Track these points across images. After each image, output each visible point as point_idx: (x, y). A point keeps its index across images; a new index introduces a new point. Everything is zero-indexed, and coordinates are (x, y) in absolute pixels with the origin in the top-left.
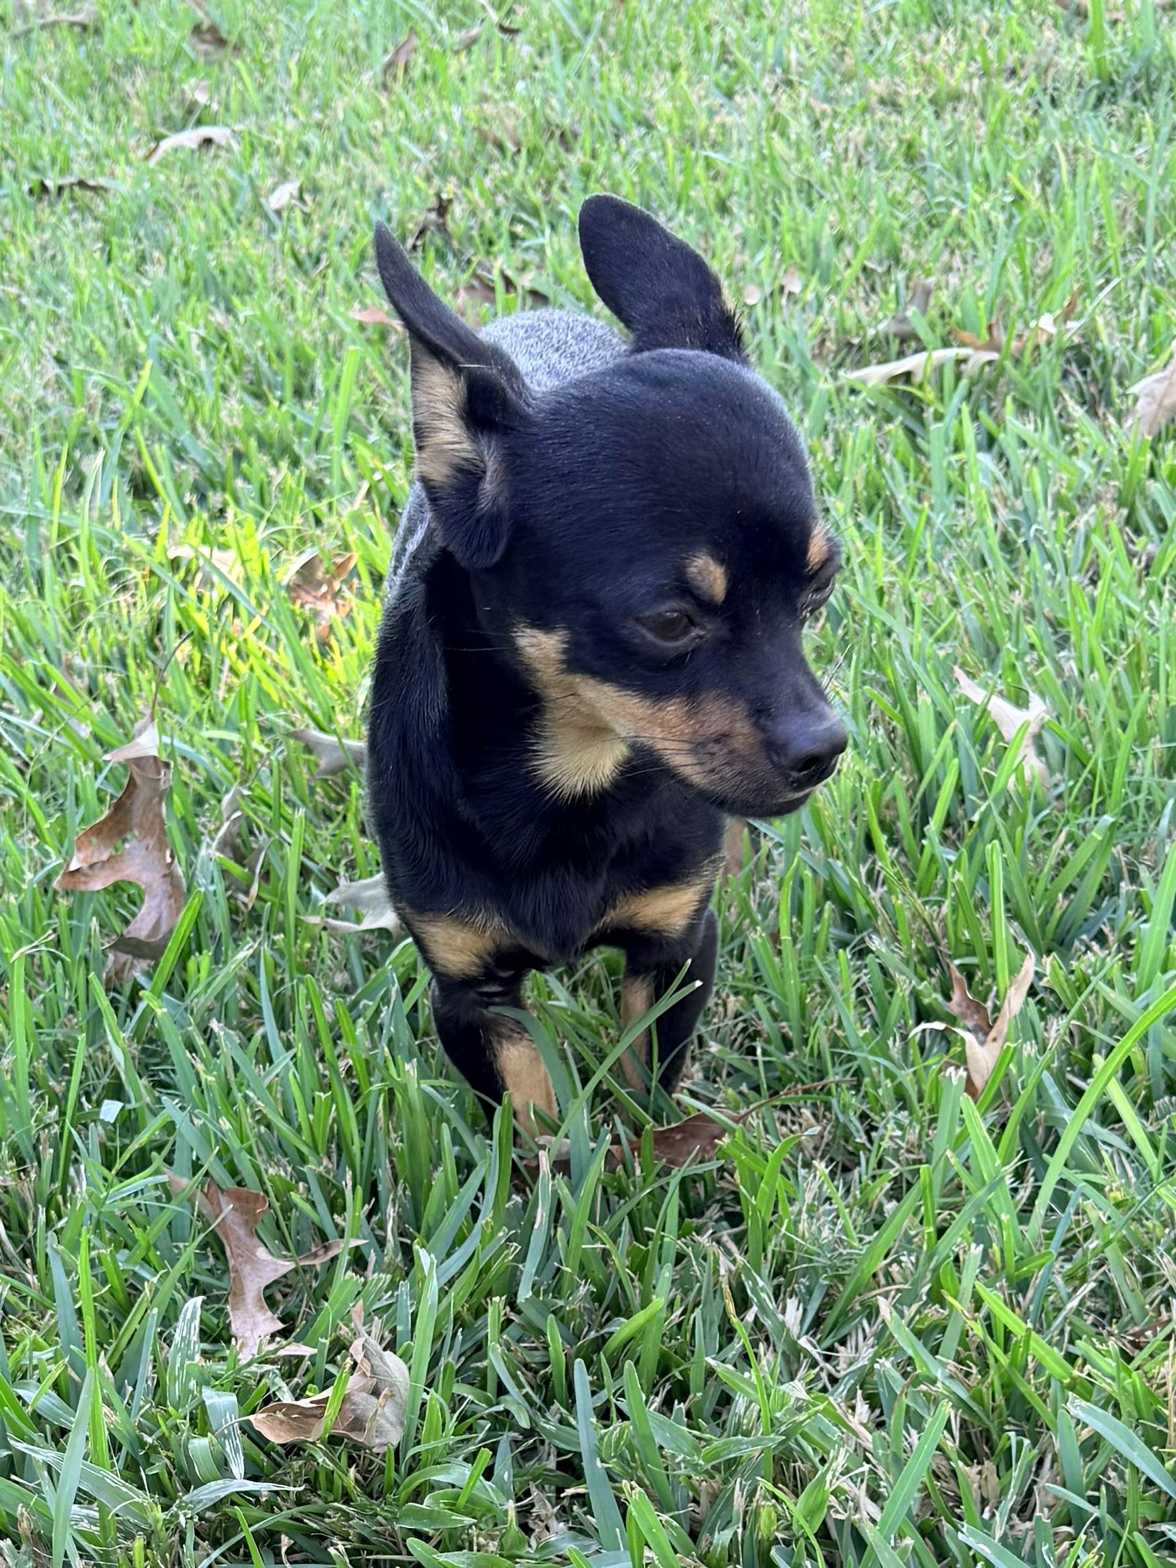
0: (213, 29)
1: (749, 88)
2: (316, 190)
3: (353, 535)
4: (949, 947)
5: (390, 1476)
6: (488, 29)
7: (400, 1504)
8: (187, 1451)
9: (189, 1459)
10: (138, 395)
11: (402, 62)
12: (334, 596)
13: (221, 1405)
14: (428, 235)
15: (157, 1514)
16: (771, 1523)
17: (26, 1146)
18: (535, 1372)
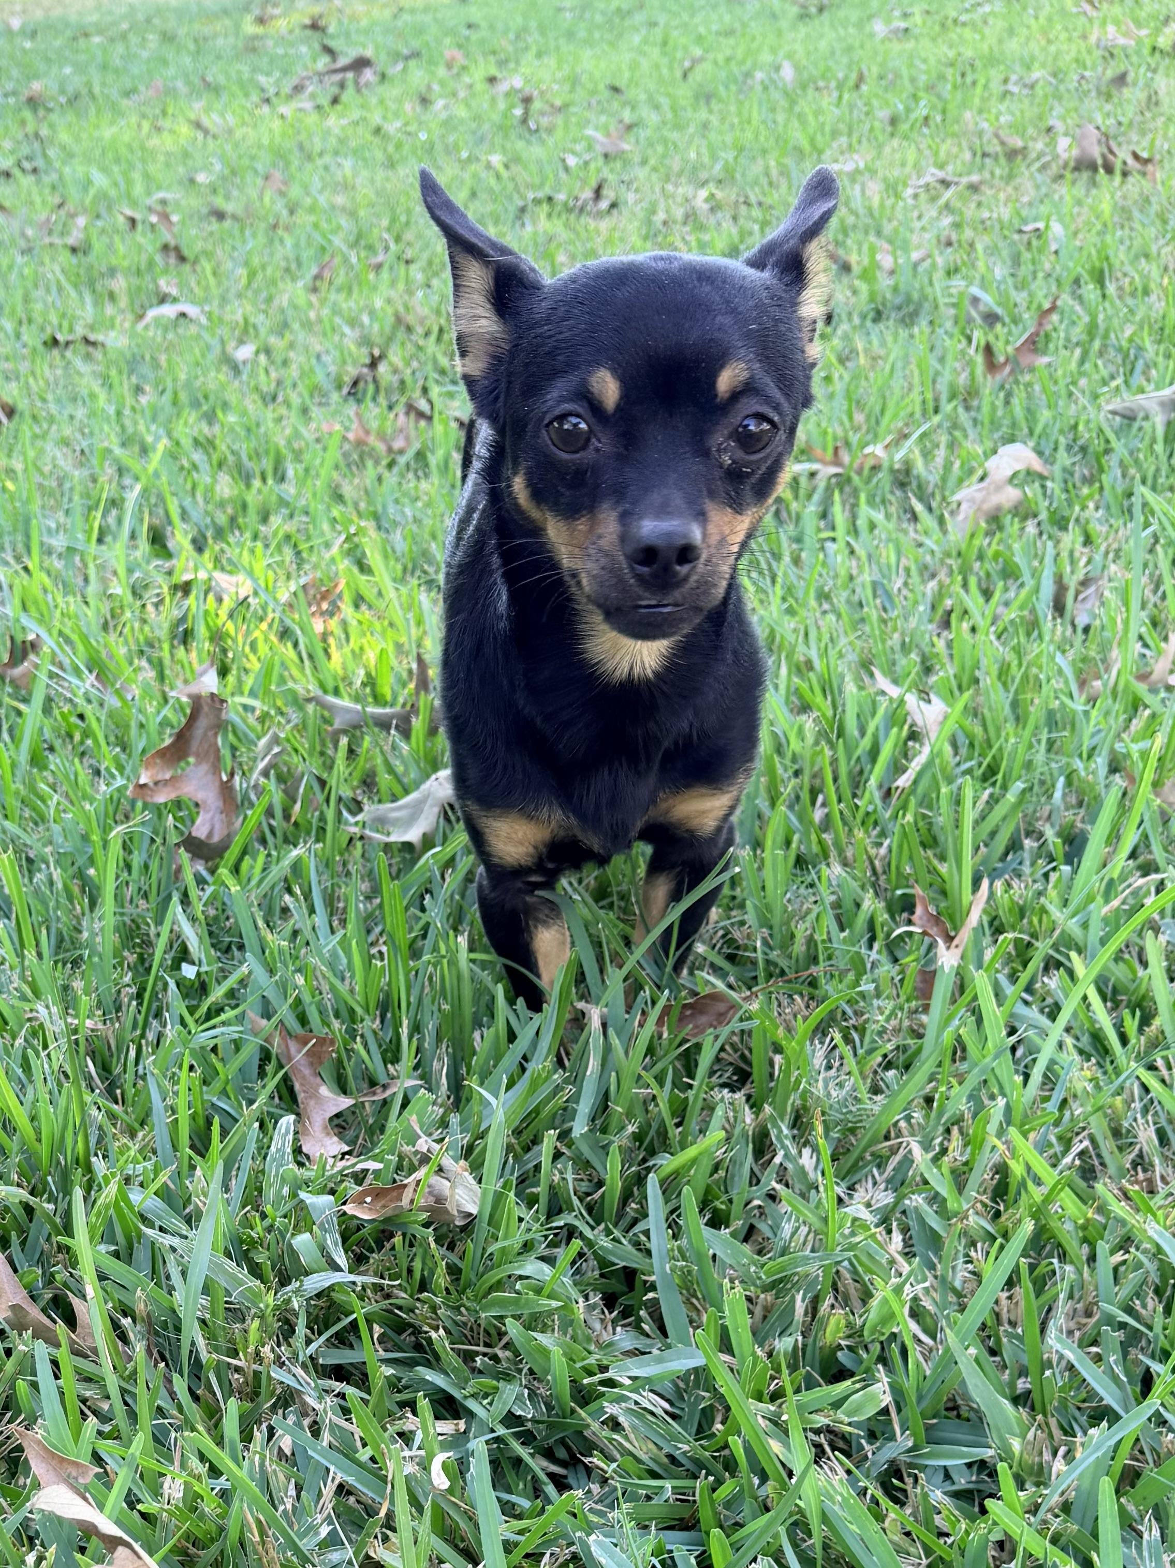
0: (177, 249)
2: (268, 352)
3: (344, 565)
4: (888, 881)
5: (468, 1274)
6: (389, 258)
7: (478, 1299)
8: (290, 1245)
9: (293, 1253)
10: (151, 469)
11: (327, 274)
12: (322, 614)
13: (320, 1203)
14: (361, 385)
15: (270, 1299)
16: (838, 1330)
17: (108, 1000)
18: (581, 1200)
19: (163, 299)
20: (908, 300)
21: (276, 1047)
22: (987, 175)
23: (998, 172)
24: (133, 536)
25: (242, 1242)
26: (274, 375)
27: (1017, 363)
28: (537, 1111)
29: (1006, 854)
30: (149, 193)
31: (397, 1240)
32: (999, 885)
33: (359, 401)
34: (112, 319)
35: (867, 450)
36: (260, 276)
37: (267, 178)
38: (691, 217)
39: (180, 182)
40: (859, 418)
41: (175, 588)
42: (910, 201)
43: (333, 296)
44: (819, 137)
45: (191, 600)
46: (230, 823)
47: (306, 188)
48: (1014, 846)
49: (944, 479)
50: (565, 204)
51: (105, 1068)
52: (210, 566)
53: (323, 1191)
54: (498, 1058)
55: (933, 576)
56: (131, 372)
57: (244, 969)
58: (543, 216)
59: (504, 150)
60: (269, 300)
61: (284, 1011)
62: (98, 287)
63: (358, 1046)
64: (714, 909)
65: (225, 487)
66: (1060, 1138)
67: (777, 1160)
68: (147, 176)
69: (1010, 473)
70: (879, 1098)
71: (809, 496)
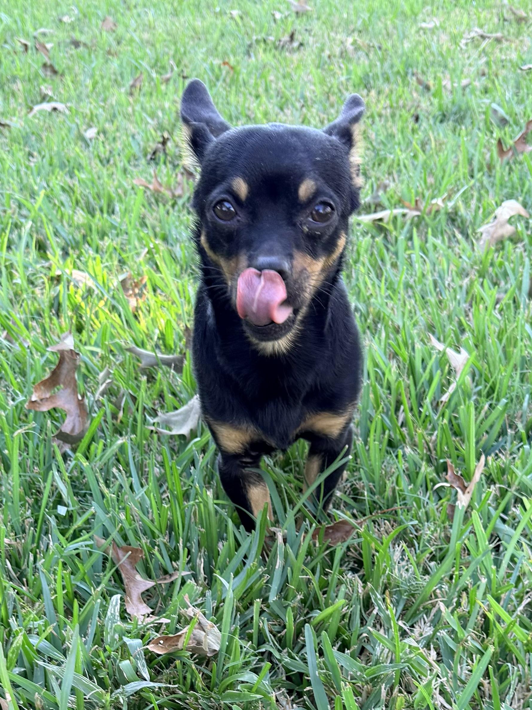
0: (52, 66)
1: (290, 106)
2: (105, 132)
3: (145, 268)
4: (437, 454)
5: (214, 679)
6: (175, 75)
7: (219, 693)
8: (119, 666)
9: (120, 672)
10: (37, 206)
11: (138, 85)
12: (135, 295)
13: (134, 643)
14: (158, 154)
15: (108, 697)
16: (402, 704)
17: (18, 527)
18: (274, 636)
19: (44, 98)
20: (460, 109)
21: (111, 553)
22: (506, 33)
23: (512, 31)
24: (27, 246)
25: (93, 665)
26: (108, 147)
27: (516, 150)
28: (251, 588)
29: (499, 437)
30: (36, 29)
31: (178, 662)
32: (490, 459)
33: (157, 164)
34: (14, 110)
35: (434, 201)
36: (100, 85)
37: (104, 21)
38: (343, 54)
39: (54, 21)
40: (431, 180)
41: (52, 279)
42: (464, 47)
43: (142, 99)
44: (415, 5)
45: (60, 288)
46: (84, 423)
47: (127, 27)
48: (503, 433)
49: (475, 217)
50: (274, 43)
51: (17, 565)
52: (71, 266)
53: (136, 637)
54: (231, 558)
55: (467, 275)
56: (26, 144)
57: (92, 510)
58: (261, 51)
59: (241, 8)
60: (105, 100)
61: (115, 534)
62: (6, 88)
63: (156, 551)
64: (345, 472)
65: (81, 217)
66: (517, 597)
67: (375, 612)
68: (34, 17)
69: (508, 217)
70: (427, 577)
71: (402, 228)
